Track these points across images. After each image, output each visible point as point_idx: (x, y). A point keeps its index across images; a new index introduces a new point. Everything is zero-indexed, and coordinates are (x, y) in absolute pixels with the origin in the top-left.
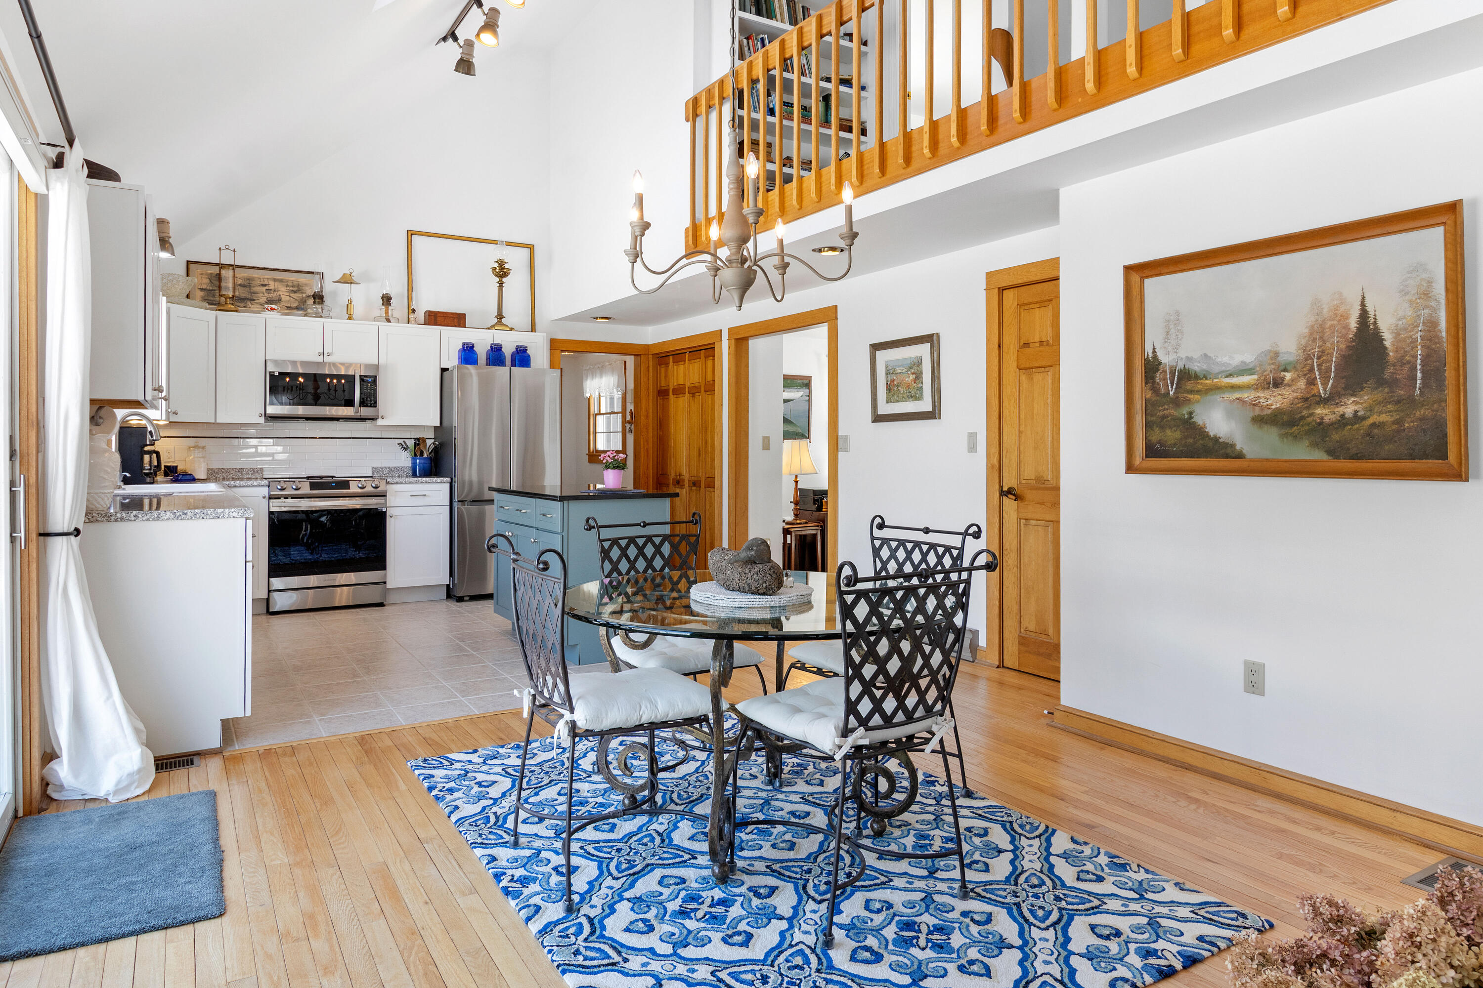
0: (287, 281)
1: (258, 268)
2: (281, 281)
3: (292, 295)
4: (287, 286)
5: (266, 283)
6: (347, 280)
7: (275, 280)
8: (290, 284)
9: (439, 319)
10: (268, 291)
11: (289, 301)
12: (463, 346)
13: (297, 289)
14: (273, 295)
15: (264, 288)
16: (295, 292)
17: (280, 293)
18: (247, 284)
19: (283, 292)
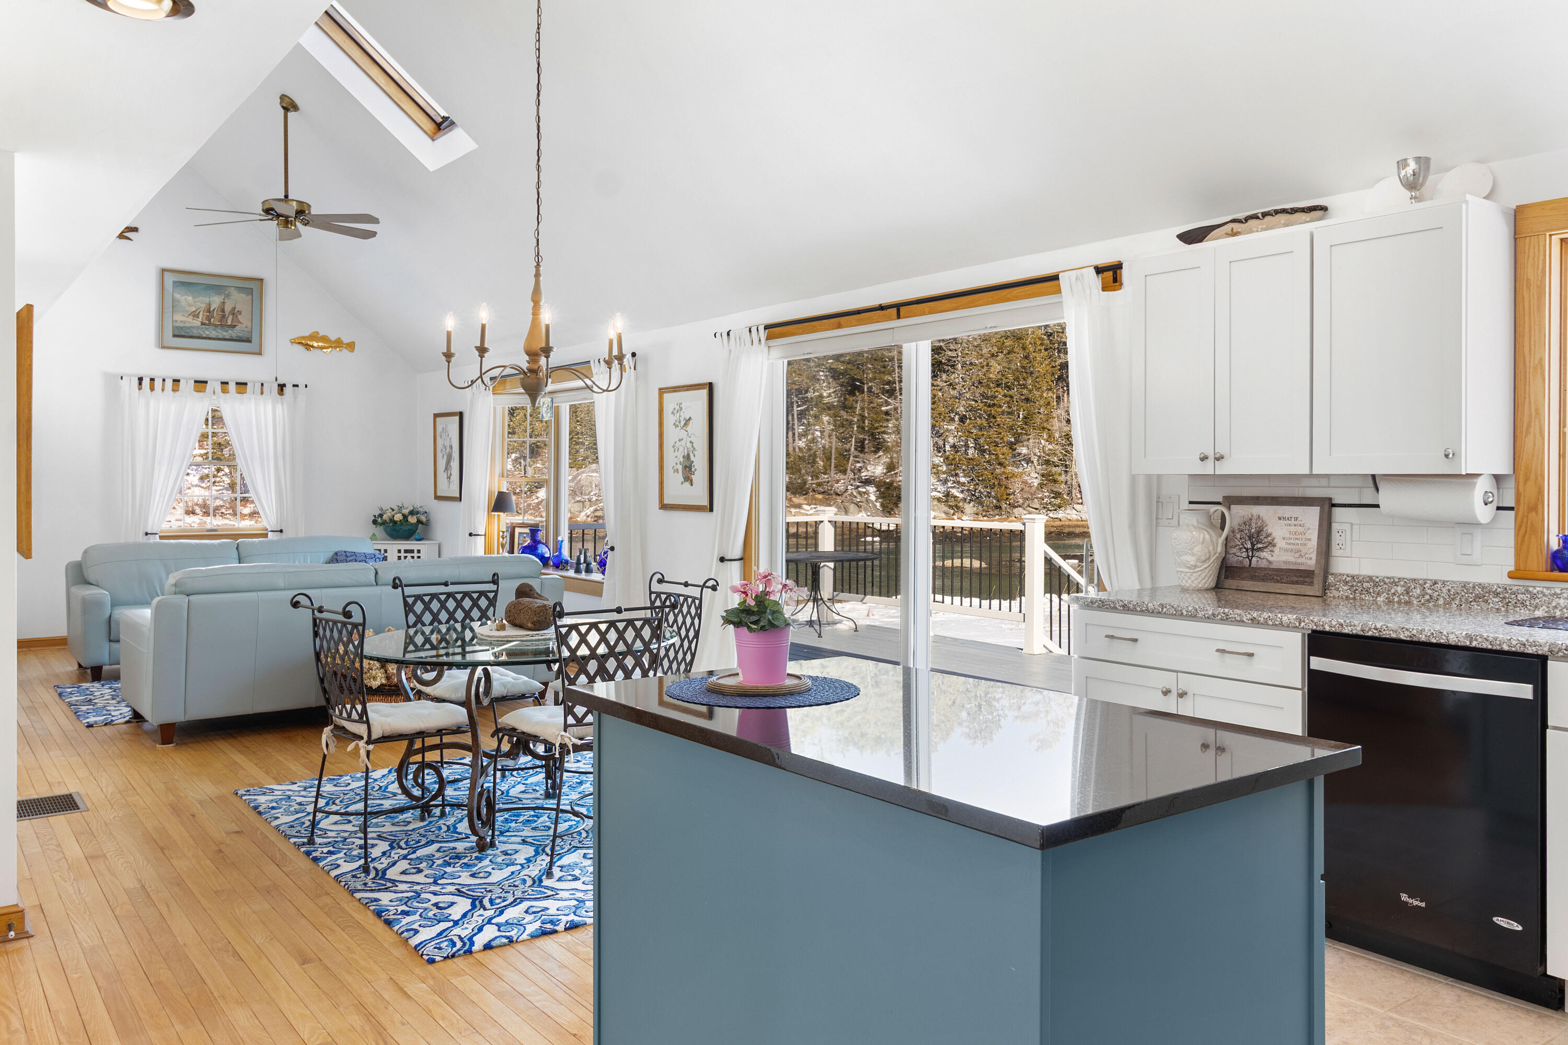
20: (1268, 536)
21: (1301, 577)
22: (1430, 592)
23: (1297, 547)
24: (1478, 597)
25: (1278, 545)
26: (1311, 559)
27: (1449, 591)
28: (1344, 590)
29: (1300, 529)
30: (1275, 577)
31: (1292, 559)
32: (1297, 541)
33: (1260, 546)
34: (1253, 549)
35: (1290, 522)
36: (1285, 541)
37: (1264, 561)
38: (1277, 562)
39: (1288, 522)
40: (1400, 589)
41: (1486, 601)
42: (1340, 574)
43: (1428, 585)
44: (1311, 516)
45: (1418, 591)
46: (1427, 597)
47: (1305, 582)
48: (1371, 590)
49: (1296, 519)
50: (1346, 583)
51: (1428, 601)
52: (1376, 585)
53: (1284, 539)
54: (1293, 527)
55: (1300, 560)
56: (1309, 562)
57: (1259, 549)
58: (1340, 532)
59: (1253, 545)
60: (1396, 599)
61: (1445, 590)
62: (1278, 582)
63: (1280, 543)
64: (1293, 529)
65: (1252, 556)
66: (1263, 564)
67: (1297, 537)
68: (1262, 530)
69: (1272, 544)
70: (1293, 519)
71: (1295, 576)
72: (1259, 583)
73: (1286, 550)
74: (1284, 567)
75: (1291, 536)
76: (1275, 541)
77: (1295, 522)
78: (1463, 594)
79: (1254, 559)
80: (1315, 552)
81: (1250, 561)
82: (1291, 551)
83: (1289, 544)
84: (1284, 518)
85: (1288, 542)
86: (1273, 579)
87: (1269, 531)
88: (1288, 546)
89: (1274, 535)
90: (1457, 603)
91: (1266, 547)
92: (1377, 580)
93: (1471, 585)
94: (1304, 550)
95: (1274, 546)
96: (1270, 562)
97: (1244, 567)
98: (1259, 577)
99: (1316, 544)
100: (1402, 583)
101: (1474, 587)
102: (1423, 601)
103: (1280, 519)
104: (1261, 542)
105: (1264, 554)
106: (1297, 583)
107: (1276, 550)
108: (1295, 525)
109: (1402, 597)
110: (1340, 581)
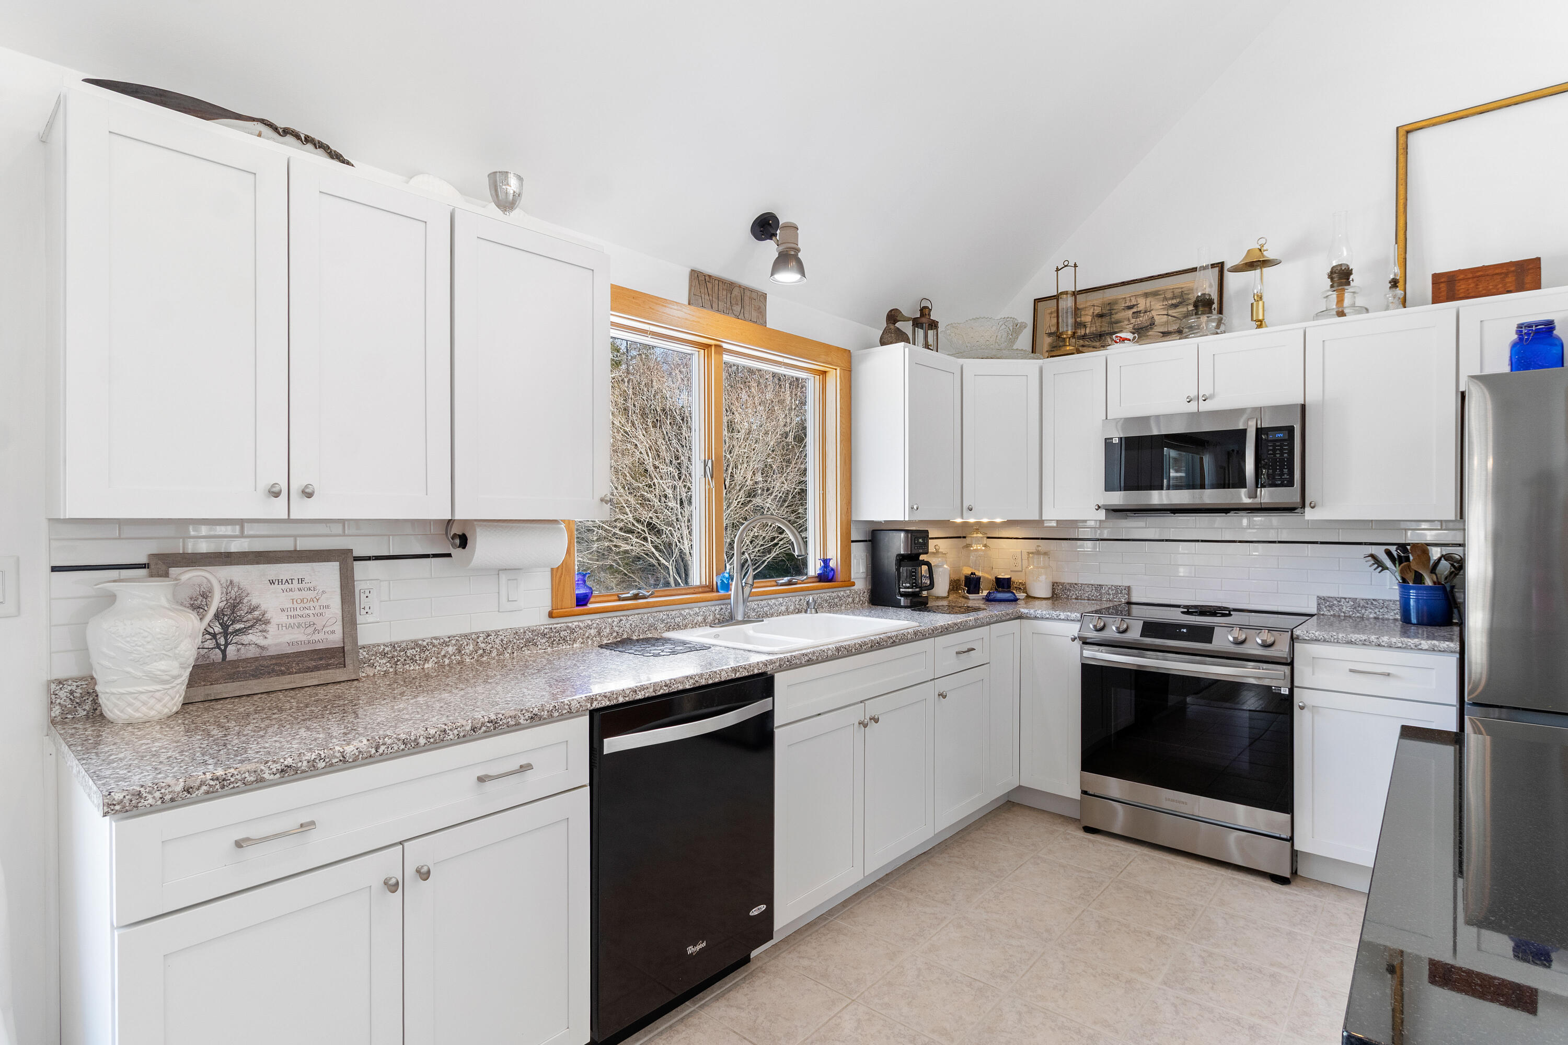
0: (1165, 291)
1: (1123, 284)
2: (1155, 294)
3: (1170, 312)
4: (1165, 299)
5: (1134, 302)
6: (1256, 263)
7: (1146, 295)
8: (1169, 295)
9: (1461, 287)
10: (1137, 314)
11: (1167, 323)
12: (1519, 332)
13: (1179, 299)
14: (1143, 320)
15: (1130, 312)
16: (1175, 306)
17: (1154, 313)
18: (1106, 314)
19: (1158, 312)
20: (252, 610)
21: (321, 659)
22: (483, 645)
23: (308, 620)
24: (528, 641)
25: (274, 621)
26: (333, 632)
27: (502, 640)
28: (382, 665)
29: (311, 594)
30: (277, 668)
31: (303, 638)
32: (307, 612)
33: (238, 626)
34: (226, 634)
35: (290, 586)
36: (286, 613)
37: (252, 648)
38: (276, 645)
39: (283, 587)
40: (451, 649)
41: (535, 644)
42: (374, 646)
43: (481, 639)
44: (329, 574)
45: (471, 647)
46: (481, 652)
47: (329, 665)
48: (417, 657)
49: (301, 581)
50: (384, 655)
51: (482, 656)
52: (423, 649)
53: (283, 610)
54: (297, 592)
55: (316, 637)
56: (331, 637)
57: (237, 632)
58: (367, 592)
59: (225, 627)
60: (447, 661)
61: (498, 641)
62: (283, 673)
63: (276, 618)
64: (297, 595)
65: (226, 645)
66: (252, 652)
67: (307, 605)
68: (240, 602)
69: (262, 621)
70: (295, 582)
71: (312, 660)
72: (250, 682)
73: (290, 626)
74: (289, 650)
75: (295, 605)
76: (268, 616)
77: (300, 586)
78: (515, 641)
79: (231, 649)
80: (340, 623)
81: (224, 652)
82: (299, 626)
83: (294, 617)
84: (280, 582)
85: (292, 613)
86: (273, 670)
87: (254, 602)
88: (292, 621)
89: (263, 607)
90: (509, 651)
91: (252, 626)
92: (425, 643)
93: (522, 631)
94: (320, 622)
95: (267, 622)
96: (263, 648)
97: (213, 664)
98: (245, 672)
99: (339, 612)
100: (453, 642)
101: (525, 632)
102: (476, 657)
103: (272, 582)
104: (240, 621)
105: (252, 637)
106: (317, 668)
107: (272, 628)
108: (300, 590)
109: (453, 657)
110: (375, 655)
